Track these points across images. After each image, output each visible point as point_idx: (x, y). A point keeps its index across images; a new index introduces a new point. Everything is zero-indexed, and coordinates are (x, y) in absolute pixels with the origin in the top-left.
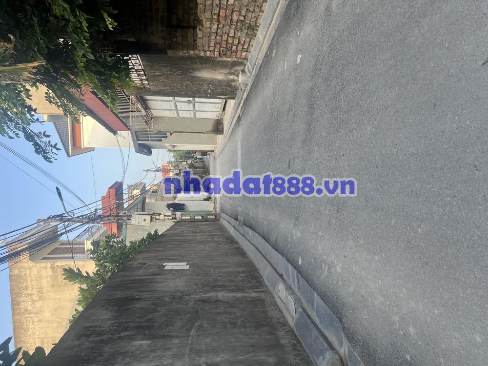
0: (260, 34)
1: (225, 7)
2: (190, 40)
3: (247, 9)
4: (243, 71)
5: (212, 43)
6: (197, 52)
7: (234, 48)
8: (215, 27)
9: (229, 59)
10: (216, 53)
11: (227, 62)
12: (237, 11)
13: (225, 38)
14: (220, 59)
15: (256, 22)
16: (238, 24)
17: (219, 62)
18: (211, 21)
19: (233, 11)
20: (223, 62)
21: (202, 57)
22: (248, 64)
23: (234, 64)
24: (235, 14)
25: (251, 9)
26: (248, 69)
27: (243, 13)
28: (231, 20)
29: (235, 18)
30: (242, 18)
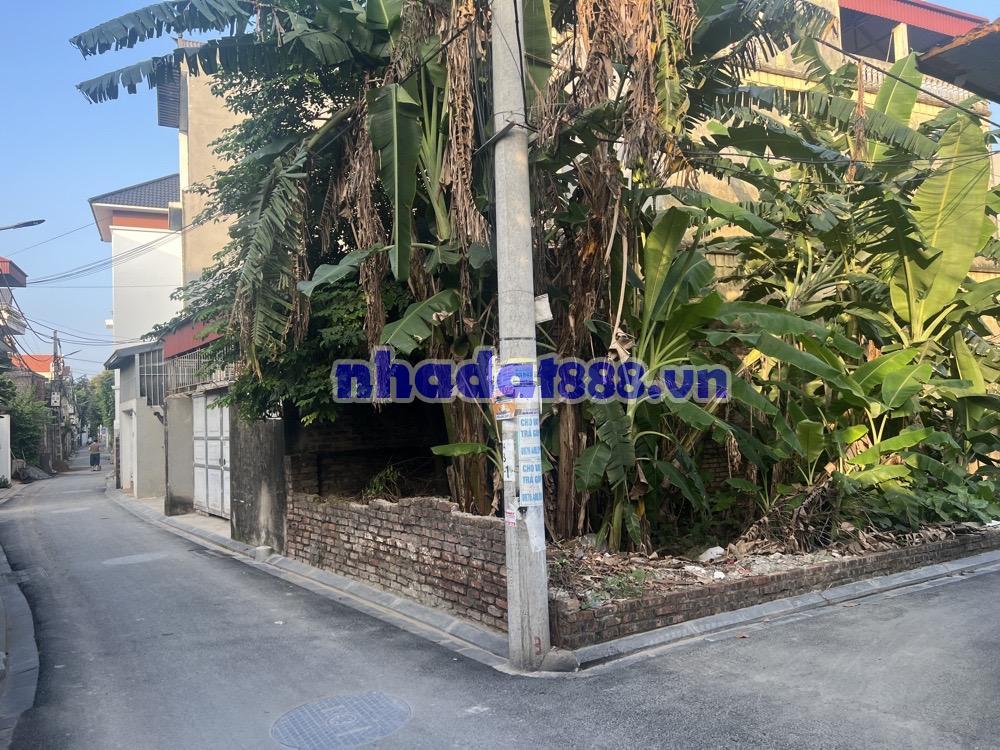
0: (314, 571)
1: (337, 530)
2: (304, 483)
3: (337, 554)
4: (272, 551)
5: (301, 512)
6: (291, 492)
7: (299, 539)
9: (285, 532)
10: (291, 516)
11: (282, 531)
12: (335, 543)
13: (308, 528)
14: (285, 521)
15: (326, 565)
16: (323, 545)
17: (282, 519)
18: (323, 513)
19: (334, 539)
20: (282, 525)
21: (286, 497)
22: (281, 558)
23: (280, 539)
24: (332, 541)
25: (337, 559)
26: (275, 558)
28: (326, 536)
29: (328, 541)
30: (329, 549)
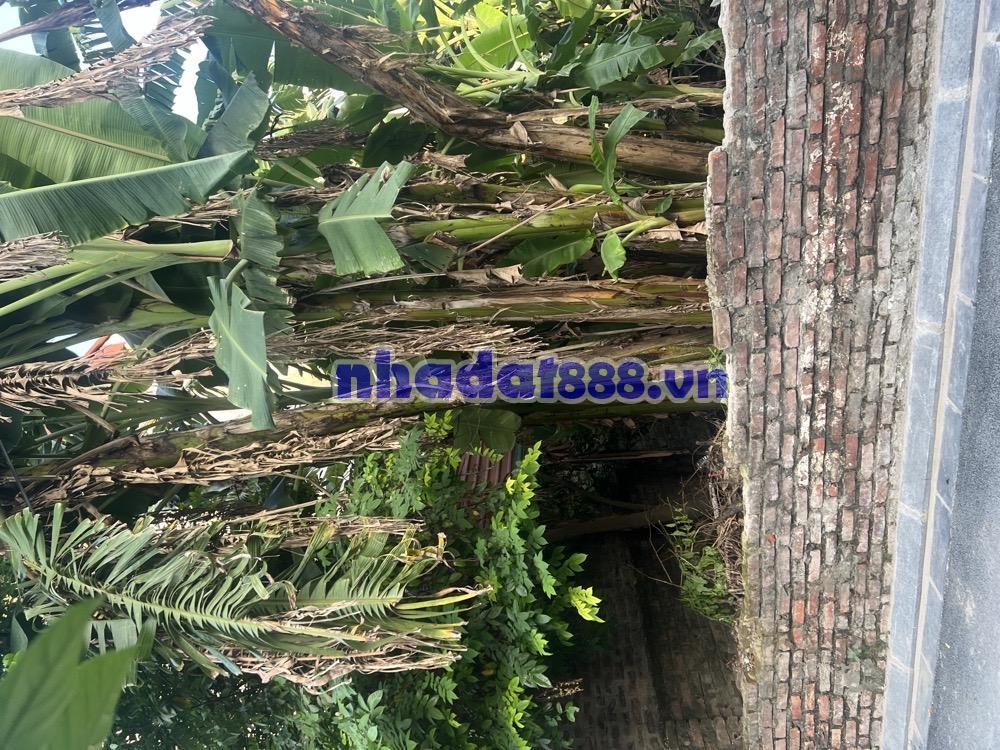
0: (894, 662)
1: (803, 592)
3: (851, 590)
5: (782, 727)
7: (836, 737)
8: (784, 660)
12: (830, 599)
13: (809, 704)
15: (877, 630)
16: (838, 645)
18: (775, 644)
19: (821, 601)
24: (826, 609)
25: (861, 589)
27: (844, 603)
28: (820, 631)
29: (827, 623)
30: (843, 623)
